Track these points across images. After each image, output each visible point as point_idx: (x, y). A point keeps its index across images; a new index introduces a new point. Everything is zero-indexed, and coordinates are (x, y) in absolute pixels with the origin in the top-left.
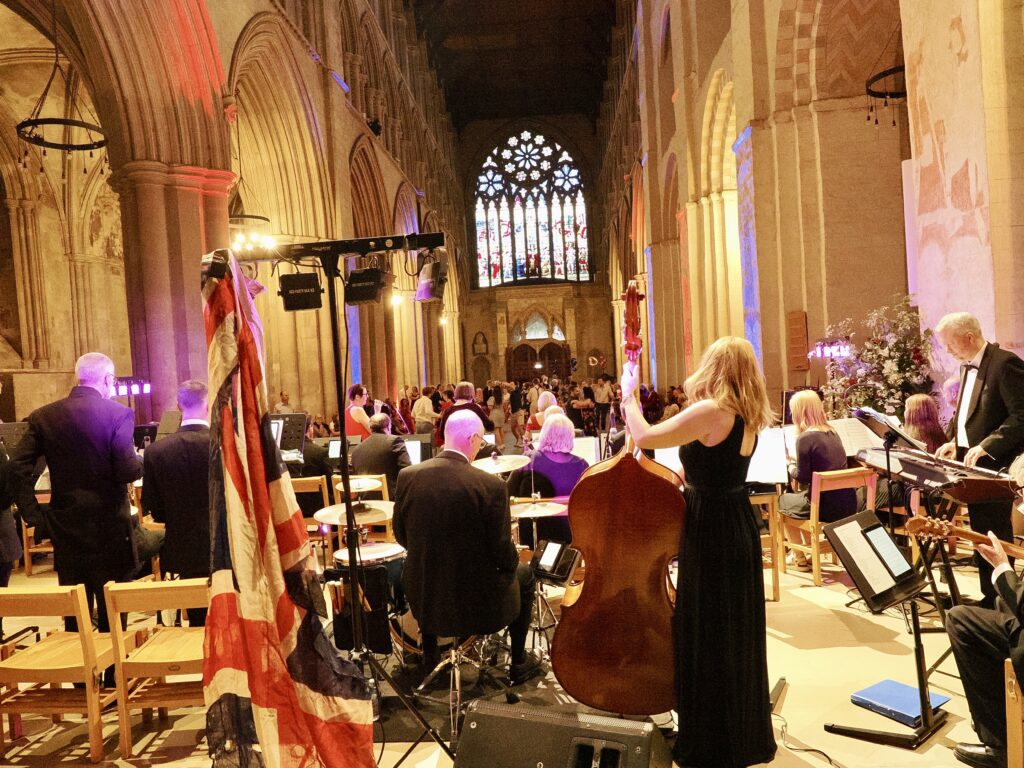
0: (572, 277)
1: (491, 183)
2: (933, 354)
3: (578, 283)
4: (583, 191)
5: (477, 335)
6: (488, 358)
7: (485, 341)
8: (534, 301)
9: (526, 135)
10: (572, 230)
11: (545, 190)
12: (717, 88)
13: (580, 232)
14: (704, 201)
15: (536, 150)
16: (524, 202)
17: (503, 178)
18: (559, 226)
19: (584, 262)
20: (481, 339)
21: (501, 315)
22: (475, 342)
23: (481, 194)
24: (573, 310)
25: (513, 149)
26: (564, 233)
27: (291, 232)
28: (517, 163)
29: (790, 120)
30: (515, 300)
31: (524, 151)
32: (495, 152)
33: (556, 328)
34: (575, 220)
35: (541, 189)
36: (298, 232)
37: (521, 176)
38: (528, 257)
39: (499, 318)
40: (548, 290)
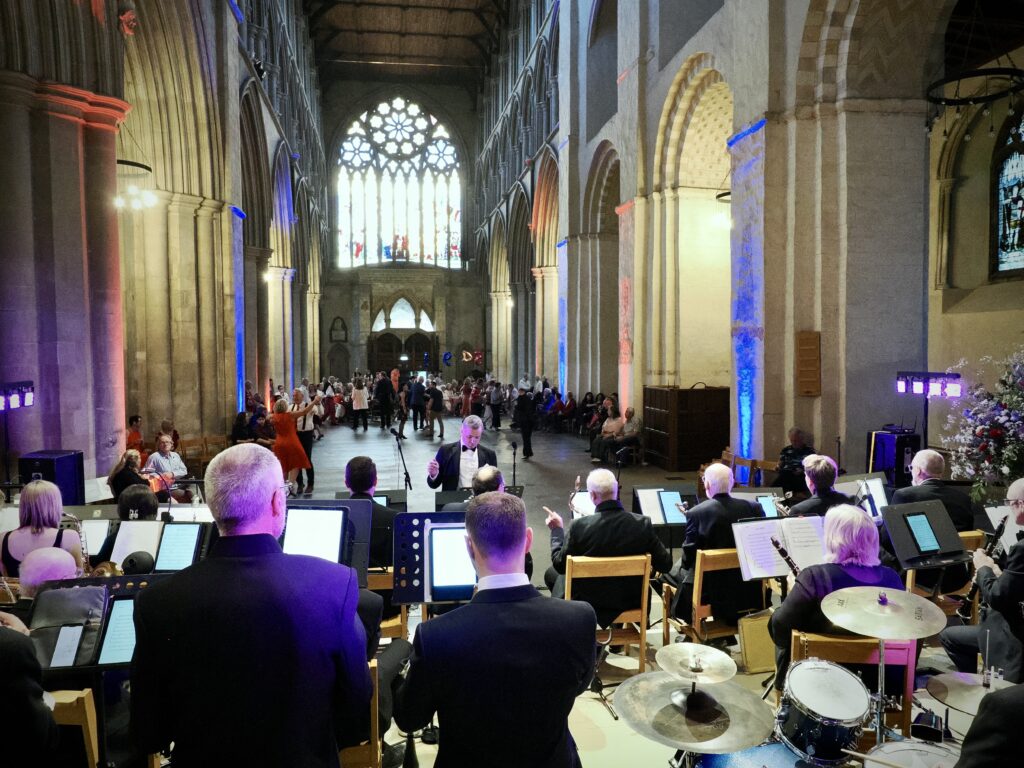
0: (442, 263)
1: (356, 151)
3: (449, 270)
4: (458, 169)
5: (335, 320)
6: (348, 346)
7: (345, 328)
8: (401, 286)
9: (399, 103)
10: (444, 212)
11: (417, 166)
12: (686, 73)
13: (453, 215)
14: (656, 196)
15: (410, 121)
16: (393, 175)
17: (371, 148)
18: (431, 206)
19: (455, 248)
20: (339, 324)
21: (365, 299)
22: (332, 329)
23: (345, 163)
24: (443, 300)
25: (383, 117)
26: (436, 214)
28: (387, 133)
29: (813, 117)
30: (380, 285)
31: (396, 120)
32: (363, 117)
33: (424, 317)
34: (448, 202)
35: (413, 164)
37: (391, 148)
38: (395, 239)
39: (362, 303)
40: (417, 275)
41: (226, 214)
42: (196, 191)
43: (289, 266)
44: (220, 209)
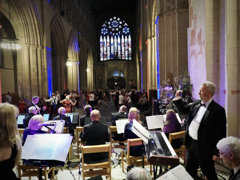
0: (127, 59)
1: (104, 31)
2: (193, 92)
3: (128, 60)
4: (130, 34)
5: (99, 74)
6: (102, 81)
7: (101, 76)
8: (115, 65)
9: (115, 18)
10: (127, 45)
13: (129, 46)
14: (153, 38)
15: (118, 22)
16: (114, 37)
17: (108, 30)
18: (123, 44)
19: (130, 55)
21: (106, 69)
23: (102, 34)
24: (126, 68)
25: (111, 22)
26: (125, 46)
27: (29, 44)
28: (112, 26)
29: (170, 14)
30: (110, 65)
31: (114, 22)
32: (106, 22)
33: (122, 73)
34: (128, 42)
35: (119, 33)
36: (31, 43)
37: (113, 30)
38: (114, 53)
39: (105, 70)
40: (119, 62)
41: (44, 49)
42: (36, 44)
43: (78, 61)
44: (43, 48)
